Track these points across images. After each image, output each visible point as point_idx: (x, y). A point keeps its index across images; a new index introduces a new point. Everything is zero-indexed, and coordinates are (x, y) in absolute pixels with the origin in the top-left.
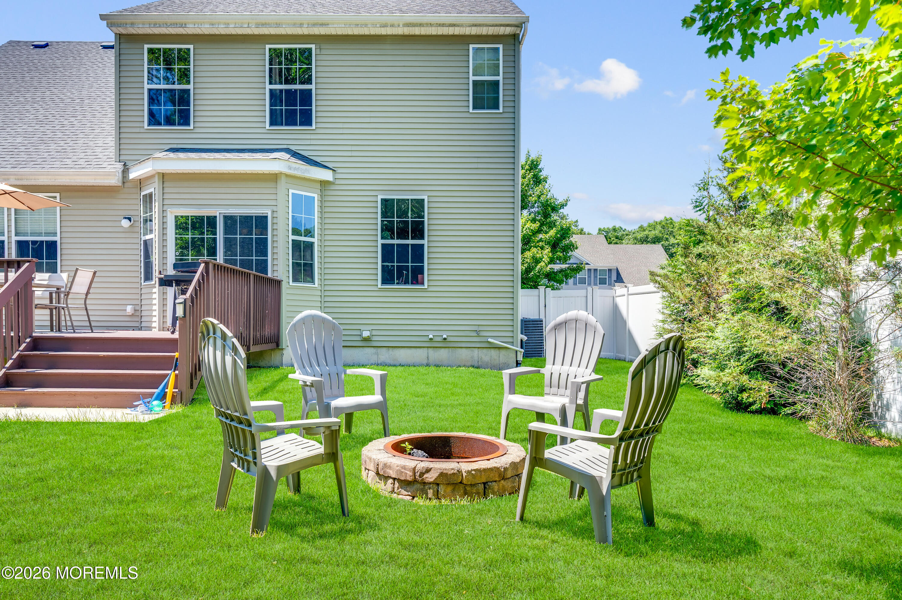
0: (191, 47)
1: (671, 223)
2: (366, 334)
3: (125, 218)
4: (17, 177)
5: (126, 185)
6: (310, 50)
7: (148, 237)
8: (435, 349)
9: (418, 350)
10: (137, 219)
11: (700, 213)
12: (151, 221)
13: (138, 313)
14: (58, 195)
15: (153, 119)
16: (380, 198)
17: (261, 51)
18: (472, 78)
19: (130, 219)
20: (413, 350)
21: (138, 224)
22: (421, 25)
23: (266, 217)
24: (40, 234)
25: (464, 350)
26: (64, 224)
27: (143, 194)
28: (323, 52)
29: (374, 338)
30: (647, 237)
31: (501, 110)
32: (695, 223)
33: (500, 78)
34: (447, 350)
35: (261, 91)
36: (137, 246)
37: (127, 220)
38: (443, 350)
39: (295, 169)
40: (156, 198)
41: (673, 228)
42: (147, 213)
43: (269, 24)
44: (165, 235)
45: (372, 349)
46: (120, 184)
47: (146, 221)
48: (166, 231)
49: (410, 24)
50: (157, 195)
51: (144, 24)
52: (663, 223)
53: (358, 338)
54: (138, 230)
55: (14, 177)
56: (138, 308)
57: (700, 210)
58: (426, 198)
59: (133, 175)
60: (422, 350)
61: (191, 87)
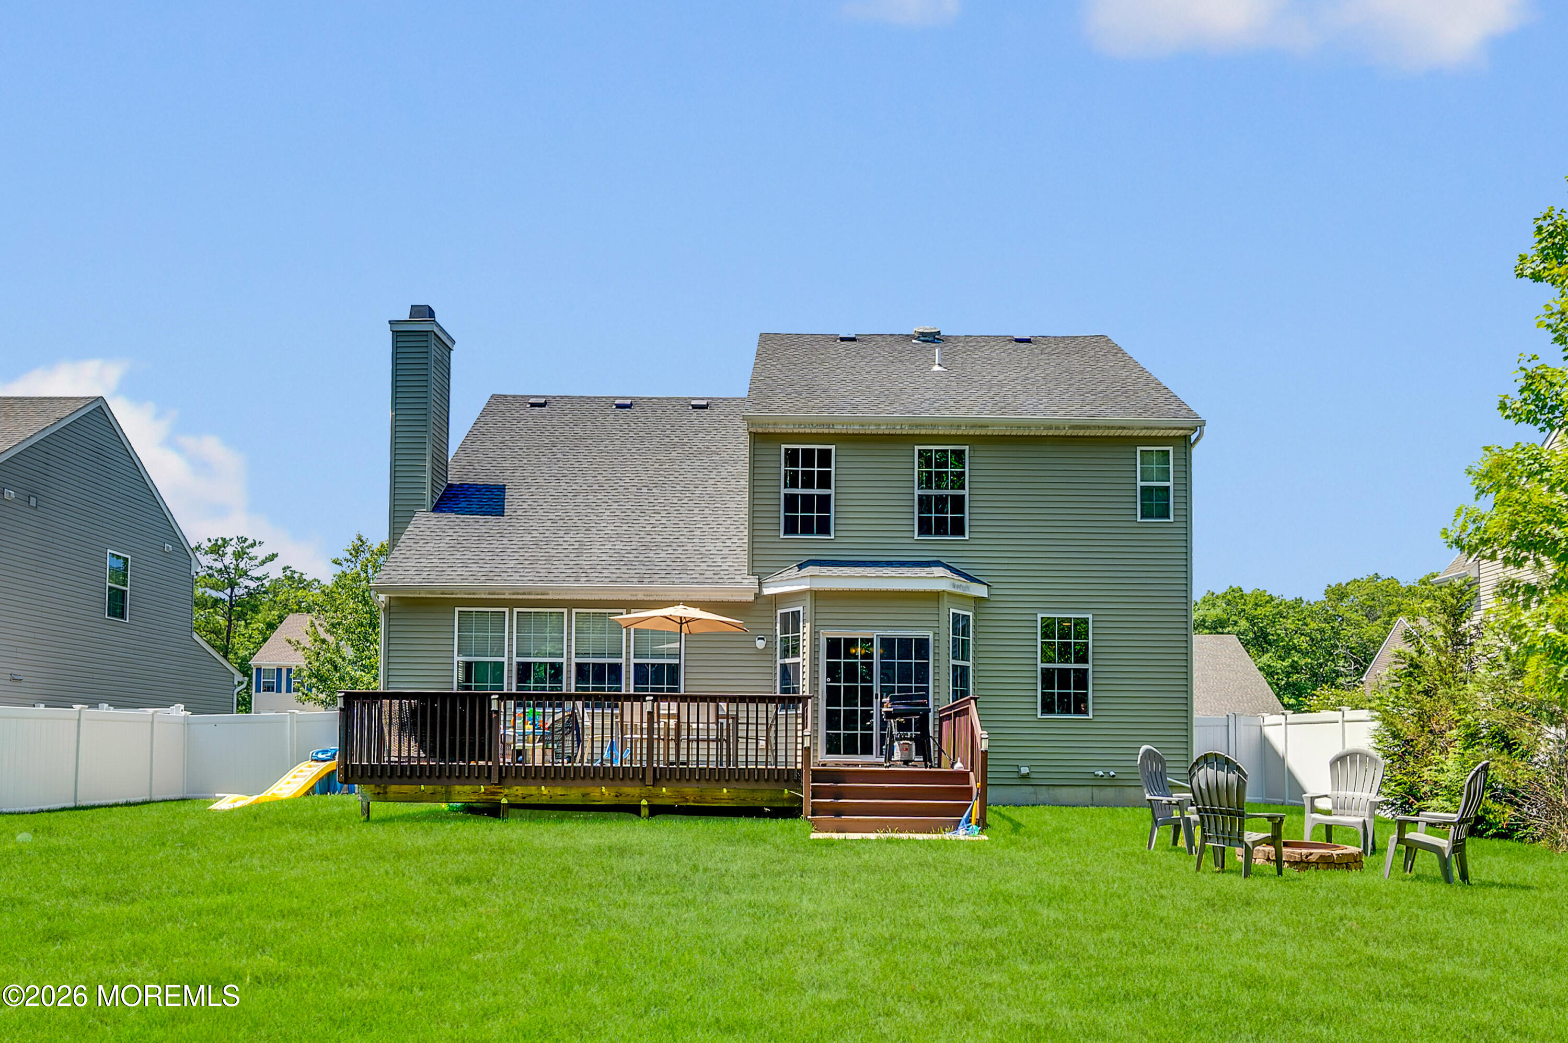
0: (833, 447)
1: (1242, 597)
2: (1024, 770)
3: (759, 638)
4: (646, 593)
5: (760, 602)
6: (963, 451)
7: (789, 661)
8: (1100, 788)
9: (1082, 788)
10: (771, 639)
11: (1410, 644)
12: (795, 642)
15: (791, 527)
16: (1039, 616)
17: (910, 453)
18: (1140, 484)
19: (764, 640)
20: (1077, 789)
21: (771, 645)
22: (1088, 427)
23: (928, 639)
24: (661, 656)
25: (1133, 789)
26: (688, 644)
27: (780, 611)
28: (977, 454)
29: (1033, 776)
30: (1204, 621)
31: (1172, 520)
32: (1407, 656)
33: (1170, 484)
34: (1113, 789)
35: (910, 497)
36: (772, 670)
37: (762, 641)
38: (1109, 789)
39: (959, 587)
40: (807, 618)
41: (1244, 604)
42: (787, 633)
43: (923, 426)
44: (815, 659)
45: (1031, 787)
46: (754, 600)
47: (784, 642)
48: (818, 655)
49: (1077, 426)
50: (807, 615)
51: (787, 425)
52: (1229, 597)
53: (1015, 775)
54: (771, 651)
55: (643, 593)
57: (1410, 641)
58: (1090, 616)
59: (767, 591)
60: (1086, 788)
61: (832, 491)
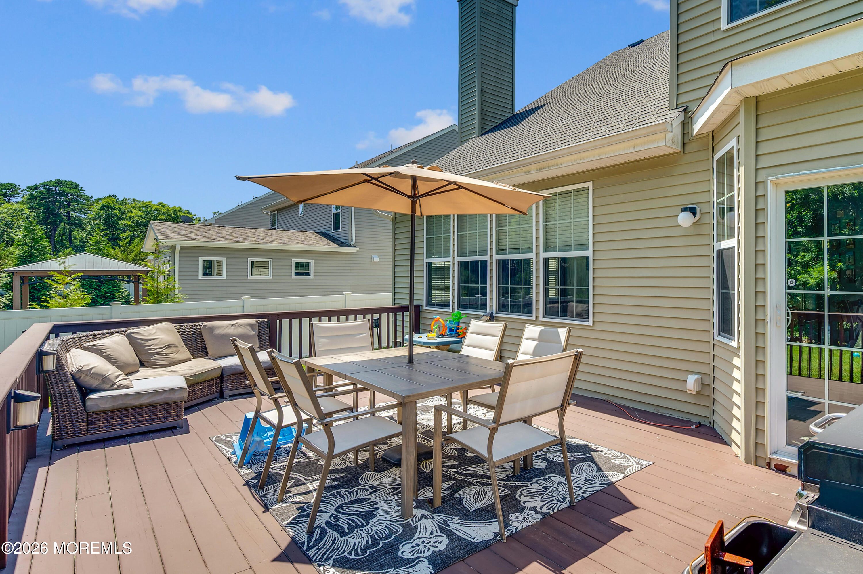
3: (685, 210)
5: (688, 148)
7: (725, 244)
10: (706, 208)
12: (732, 209)
13: (708, 392)
14: (590, 185)
19: (693, 211)
21: (707, 219)
24: (569, 247)
26: (598, 229)
27: (717, 157)
36: (706, 262)
37: (689, 214)
40: (742, 159)
42: (724, 195)
44: (760, 240)
46: (678, 148)
47: (722, 212)
48: (765, 231)
50: (742, 151)
54: (706, 230)
56: (708, 381)
